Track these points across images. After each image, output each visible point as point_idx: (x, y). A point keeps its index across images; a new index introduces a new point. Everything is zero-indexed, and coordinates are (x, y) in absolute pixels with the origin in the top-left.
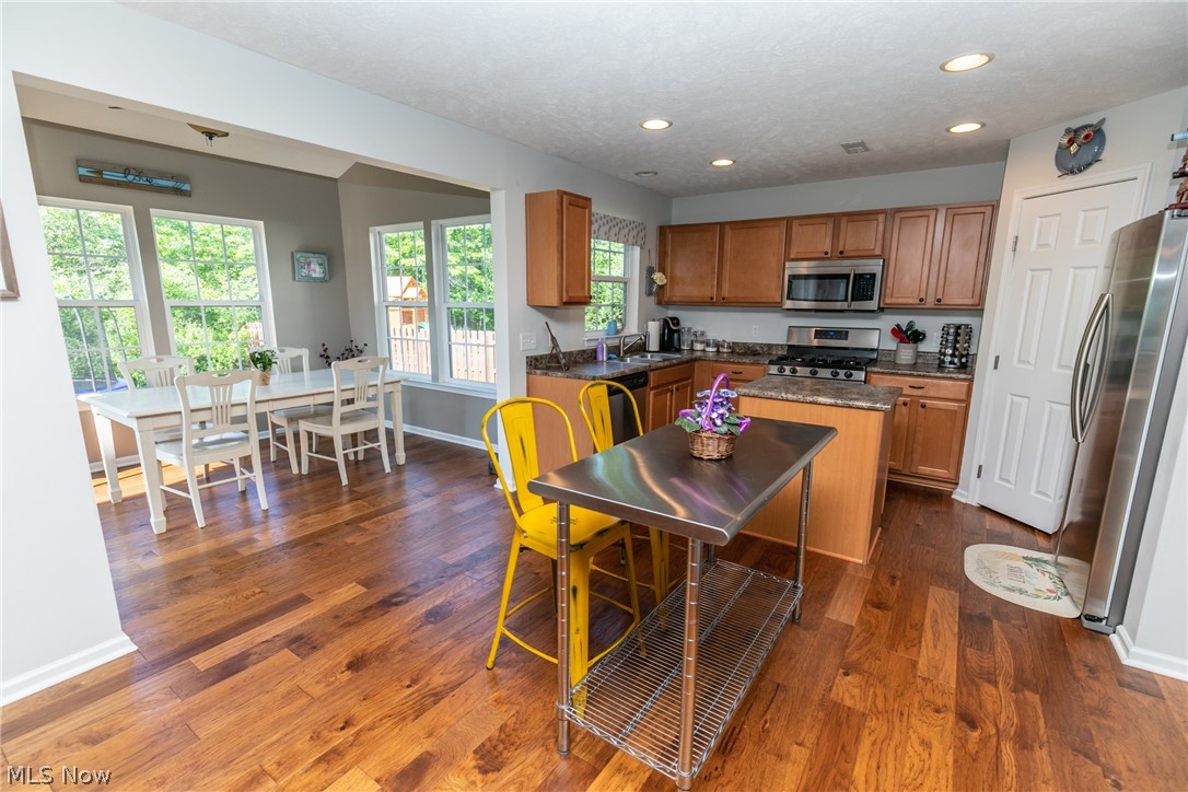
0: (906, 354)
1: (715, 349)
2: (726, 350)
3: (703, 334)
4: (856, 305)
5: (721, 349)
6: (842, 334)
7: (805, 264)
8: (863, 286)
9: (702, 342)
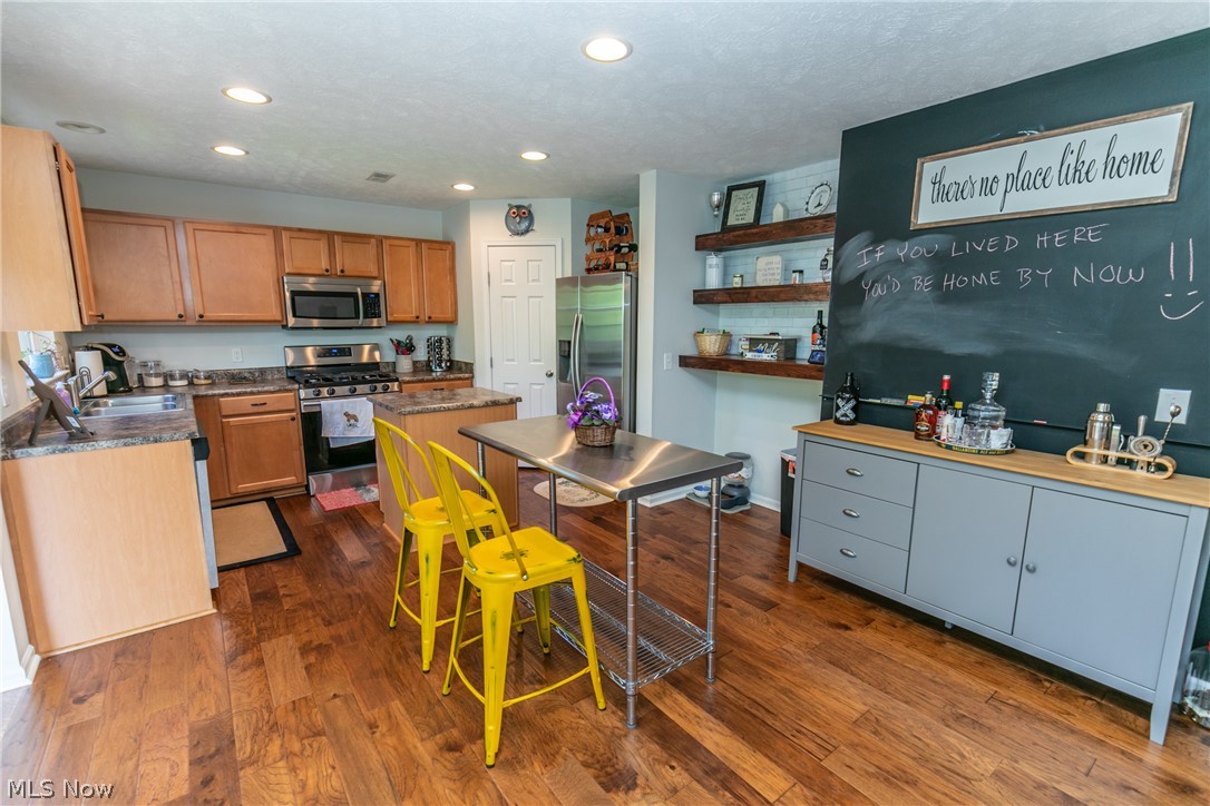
0: (405, 364)
1: (185, 382)
2: (203, 382)
3: (158, 364)
4: (367, 322)
5: (196, 381)
6: (344, 351)
7: (312, 280)
8: (372, 305)
9: (157, 375)
